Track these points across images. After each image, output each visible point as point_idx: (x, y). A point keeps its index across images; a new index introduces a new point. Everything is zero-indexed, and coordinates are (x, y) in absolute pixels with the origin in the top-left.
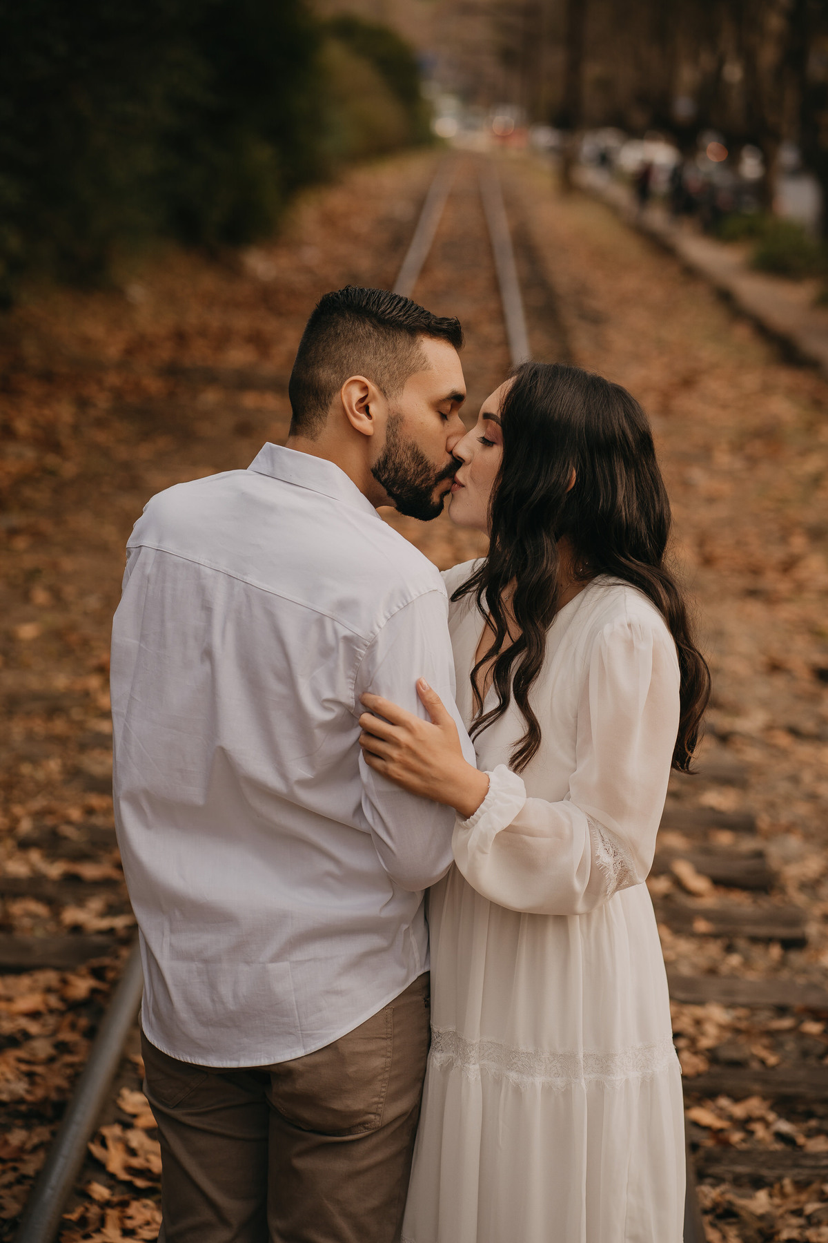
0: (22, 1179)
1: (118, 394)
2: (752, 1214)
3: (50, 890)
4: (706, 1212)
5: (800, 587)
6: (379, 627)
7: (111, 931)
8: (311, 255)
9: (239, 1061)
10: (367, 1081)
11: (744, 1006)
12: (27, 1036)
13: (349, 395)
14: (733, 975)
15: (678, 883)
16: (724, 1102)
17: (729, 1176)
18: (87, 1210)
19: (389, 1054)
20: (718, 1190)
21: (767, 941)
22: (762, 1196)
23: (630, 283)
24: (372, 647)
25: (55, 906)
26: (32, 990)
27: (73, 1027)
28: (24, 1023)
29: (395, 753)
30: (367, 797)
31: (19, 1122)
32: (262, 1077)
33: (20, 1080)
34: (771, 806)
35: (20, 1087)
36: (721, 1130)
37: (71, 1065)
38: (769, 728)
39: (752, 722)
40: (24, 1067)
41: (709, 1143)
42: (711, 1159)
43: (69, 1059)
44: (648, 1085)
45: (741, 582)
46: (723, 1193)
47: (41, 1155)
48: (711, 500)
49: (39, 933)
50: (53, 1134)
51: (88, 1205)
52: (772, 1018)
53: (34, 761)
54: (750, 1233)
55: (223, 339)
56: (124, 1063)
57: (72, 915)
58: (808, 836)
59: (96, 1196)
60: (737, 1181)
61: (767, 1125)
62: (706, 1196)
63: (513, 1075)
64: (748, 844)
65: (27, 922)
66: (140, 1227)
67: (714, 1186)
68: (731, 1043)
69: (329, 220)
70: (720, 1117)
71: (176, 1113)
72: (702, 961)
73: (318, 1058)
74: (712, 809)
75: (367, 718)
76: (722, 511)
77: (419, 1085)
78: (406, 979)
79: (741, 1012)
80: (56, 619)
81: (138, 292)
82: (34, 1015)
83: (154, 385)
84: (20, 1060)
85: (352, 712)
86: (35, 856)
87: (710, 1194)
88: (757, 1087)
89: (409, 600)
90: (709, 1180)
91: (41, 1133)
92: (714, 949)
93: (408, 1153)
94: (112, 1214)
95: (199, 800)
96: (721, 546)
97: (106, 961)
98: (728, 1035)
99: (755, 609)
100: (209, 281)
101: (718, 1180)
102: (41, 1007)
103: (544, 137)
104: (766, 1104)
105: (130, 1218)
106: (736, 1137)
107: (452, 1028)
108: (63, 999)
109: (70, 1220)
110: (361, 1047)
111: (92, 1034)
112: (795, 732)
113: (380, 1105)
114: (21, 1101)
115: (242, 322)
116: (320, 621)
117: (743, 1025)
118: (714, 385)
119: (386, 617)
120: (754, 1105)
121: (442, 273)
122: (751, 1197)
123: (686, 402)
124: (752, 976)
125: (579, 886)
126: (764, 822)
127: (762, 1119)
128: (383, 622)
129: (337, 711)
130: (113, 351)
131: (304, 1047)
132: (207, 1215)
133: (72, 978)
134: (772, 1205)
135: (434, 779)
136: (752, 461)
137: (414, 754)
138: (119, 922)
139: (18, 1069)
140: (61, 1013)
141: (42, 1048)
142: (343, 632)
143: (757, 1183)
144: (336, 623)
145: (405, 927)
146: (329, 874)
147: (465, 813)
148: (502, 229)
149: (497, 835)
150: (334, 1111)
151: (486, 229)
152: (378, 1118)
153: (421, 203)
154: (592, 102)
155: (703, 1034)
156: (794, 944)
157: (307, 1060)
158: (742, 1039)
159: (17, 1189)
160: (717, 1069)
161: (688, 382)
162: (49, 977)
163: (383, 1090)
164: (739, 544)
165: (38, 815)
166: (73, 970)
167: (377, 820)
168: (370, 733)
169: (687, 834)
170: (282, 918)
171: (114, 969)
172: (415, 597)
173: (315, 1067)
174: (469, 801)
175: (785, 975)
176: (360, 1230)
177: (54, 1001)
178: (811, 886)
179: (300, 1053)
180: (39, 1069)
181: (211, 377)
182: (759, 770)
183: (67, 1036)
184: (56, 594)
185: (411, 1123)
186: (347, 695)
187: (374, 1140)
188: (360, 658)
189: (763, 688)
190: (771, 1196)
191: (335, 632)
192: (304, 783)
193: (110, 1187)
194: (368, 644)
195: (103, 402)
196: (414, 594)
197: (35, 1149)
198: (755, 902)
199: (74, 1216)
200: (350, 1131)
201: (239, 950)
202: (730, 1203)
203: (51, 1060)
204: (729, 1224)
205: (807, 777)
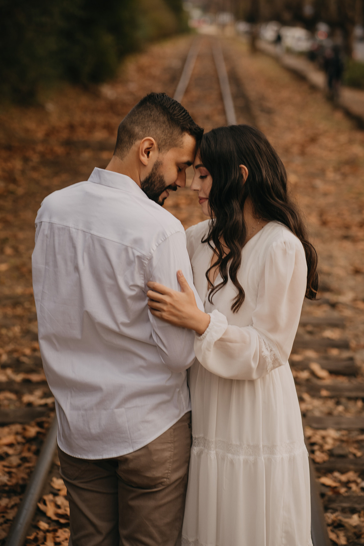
0: (7, 521)
1: (42, 155)
2: (351, 525)
3: (16, 387)
4: (329, 525)
6: (153, 250)
7: (46, 405)
8: (133, 86)
9: (102, 456)
10: (162, 463)
11: (345, 429)
12: (7, 455)
14: (340, 415)
15: (313, 373)
16: (336, 474)
17: (339, 508)
18: (37, 534)
19: (172, 450)
20: (335, 515)
21: (356, 399)
22: (355, 517)
23: (285, 94)
24: (150, 260)
25: (19, 394)
26: (9, 434)
27: (29, 450)
28: (6, 449)
29: (165, 308)
30: (154, 330)
31: (5, 495)
32: (114, 463)
33: (4, 475)
34: (356, 336)
35: (5, 479)
36: (335, 487)
37: (29, 468)
38: (355, 300)
39: (347, 297)
40: (6, 470)
41: (330, 493)
42: (331, 500)
43: (27, 465)
44: (292, 460)
45: (340, 233)
46: (337, 517)
47: (16, 510)
48: (325, 194)
49: (12, 407)
50: (21, 500)
51: (38, 532)
52: (359, 435)
53: (7, 327)
54: (350, 534)
55: (92, 127)
56: (53, 465)
57: (27, 398)
59: (42, 528)
60: (344, 511)
61: (357, 484)
62: (329, 518)
63: (230, 456)
64: (346, 354)
65: (6, 402)
66: (63, 541)
67: (332, 513)
68: (339, 447)
69: (141, 70)
70: (335, 481)
71: (76, 482)
72: (325, 409)
73: (139, 453)
74: (328, 339)
75: (151, 293)
76: (331, 199)
77: (187, 465)
78: (179, 415)
79: (344, 432)
80: (16, 261)
81: (50, 107)
82: (11, 445)
83: (59, 150)
84: (4, 466)
85: (143, 290)
86: (9, 372)
87: (331, 517)
88: (352, 467)
89: (166, 237)
90: (330, 511)
91: (15, 500)
92: (330, 404)
93: (183, 496)
94: (50, 536)
95: (79, 337)
96: (330, 216)
97: (44, 419)
98: (338, 443)
99: (347, 245)
100: (84, 100)
101: (334, 510)
102: (14, 442)
103: (243, 27)
104: (357, 474)
105: (58, 537)
106: (343, 490)
107: (201, 435)
108: (24, 437)
109: (30, 539)
110: (159, 447)
111: (38, 453)
113: (169, 474)
114: (6, 485)
115: (100, 119)
116: (126, 249)
117: (345, 438)
118: (325, 141)
119: (156, 245)
120: (351, 475)
121: (195, 93)
122: (350, 518)
123: (313, 149)
124: (349, 416)
125: (254, 365)
126: (353, 344)
127: (355, 482)
128: (155, 248)
129: (137, 290)
130: (40, 134)
131: (133, 448)
132: (91, 529)
133: (28, 427)
134: (360, 521)
135: (184, 318)
136: (345, 176)
137: (174, 307)
138: (49, 401)
139: (4, 470)
140: (23, 444)
141: (15, 460)
142: (137, 253)
143: (353, 511)
144: (133, 250)
145: (178, 390)
146: (142, 367)
147: (200, 333)
148: (223, 71)
149: (215, 343)
150: (148, 478)
151: (216, 71)
152: (168, 480)
153: (184, 60)
154: (264, 9)
155: (326, 443)
157: (134, 454)
158: (344, 445)
159: (5, 526)
160: (333, 459)
161: (313, 140)
162: (17, 428)
163: (170, 467)
164: (339, 214)
165: (10, 353)
166: (29, 424)
167: (159, 340)
168: (152, 300)
169: (317, 351)
170: (120, 388)
171: (48, 422)
172: (169, 236)
173: (137, 457)
174: (201, 327)
176: (162, 533)
177: (20, 438)
179: (131, 450)
180: (14, 470)
181: (86, 145)
182: (351, 320)
183: (26, 454)
184: (16, 249)
185: (184, 482)
186: (140, 282)
187: (167, 491)
188: (145, 265)
189: (351, 282)
190: (359, 517)
191: (133, 254)
192: (124, 324)
193: (48, 523)
194: (149, 258)
195: (35, 158)
196: (168, 234)
197: (13, 507)
198: (349, 381)
199: (32, 537)
200: (155, 486)
201: (101, 404)
202: (340, 521)
203: (19, 466)
204: (340, 530)
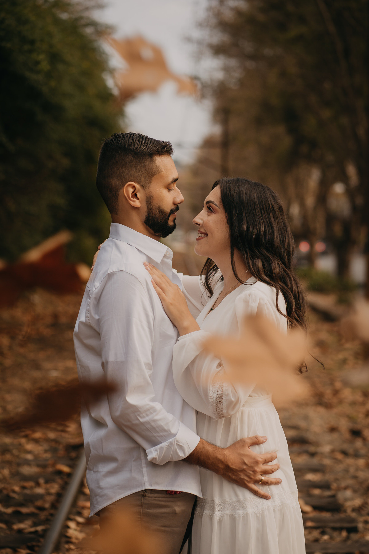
3: (7, 518)
5: (341, 402)
7: (36, 532)
13: (127, 191)
14: (326, 543)
21: (340, 529)
25: (9, 523)
34: (336, 480)
38: (333, 451)
39: (325, 449)
49: (2, 535)
57: (17, 526)
58: (355, 491)
64: (327, 493)
72: (311, 538)
74: (310, 481)
92: (316, 533)
97: (34, 543)
99: (321, 410)
112: (345, 453)
124: (334, 543)
126: (334, 485)
133: (19, 550)
138: (39, 528)
156: (353, 530)
162: (8, 551)
166: (20, 547)
171: (38, 546)
175: (349, 542)
178: (358, 510)
182: (329, 467)
189: (328, 437)
205: (352, 470)
